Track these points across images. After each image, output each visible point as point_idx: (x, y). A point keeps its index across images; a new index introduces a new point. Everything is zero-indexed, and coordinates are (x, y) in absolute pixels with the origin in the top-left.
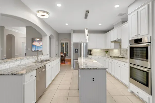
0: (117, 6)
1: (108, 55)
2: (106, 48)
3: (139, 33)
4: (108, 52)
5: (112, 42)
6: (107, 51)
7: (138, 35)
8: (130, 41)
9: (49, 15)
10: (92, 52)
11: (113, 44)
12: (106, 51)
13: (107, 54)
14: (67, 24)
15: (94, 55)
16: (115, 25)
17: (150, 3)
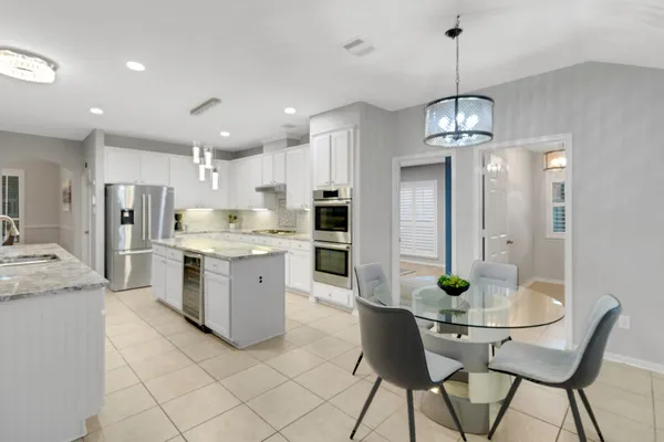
0: (290, 111)
1: (236, 228)
2: (233, 207)
3: (333, 179)
4: (235, 218)
5: (259, 190)
6: (233, 217)
7: (331, 182)
8: (315, 192)
9: (55, 69)
10: (184, 221)
11: (260, 194)
12: (230, 217)
13: (232, 226)
14: (96, 111)
15: (190, 230)
16: (268, 144)
17: (351, 130)
